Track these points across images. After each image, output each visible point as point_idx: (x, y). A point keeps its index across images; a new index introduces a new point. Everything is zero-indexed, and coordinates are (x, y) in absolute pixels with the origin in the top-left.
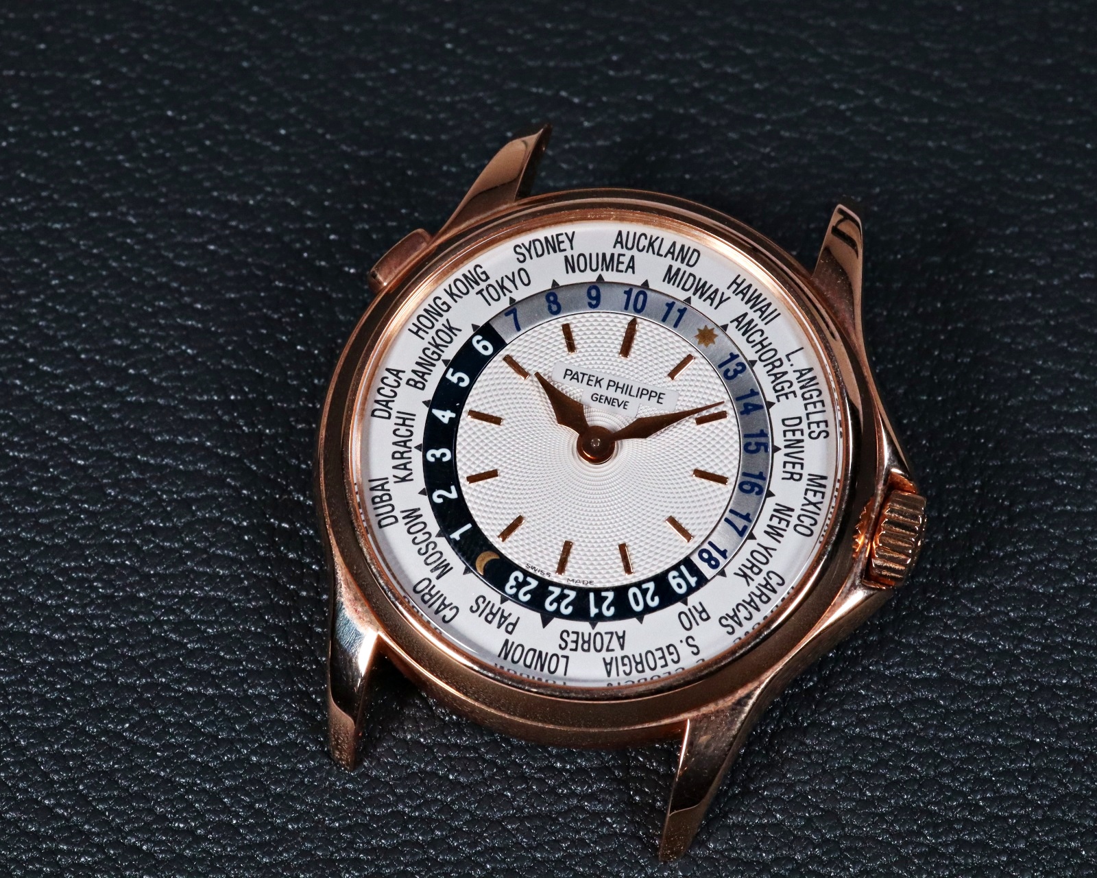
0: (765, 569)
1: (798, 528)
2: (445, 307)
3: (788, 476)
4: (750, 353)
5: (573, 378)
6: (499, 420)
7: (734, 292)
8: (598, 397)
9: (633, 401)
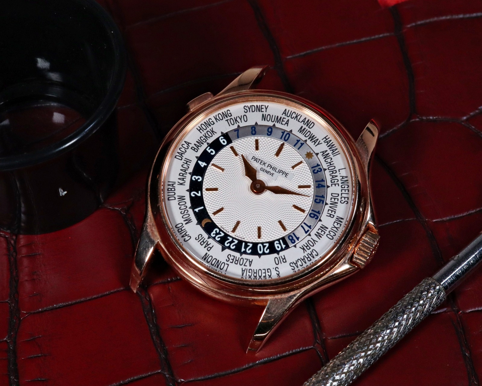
0: (312, 248)
1: (328, 236)
4: (325, 166)
5: (255, 160)
6: (223, 170)
7: (324, 142)
8: (263, 169)
9: (276, 174)
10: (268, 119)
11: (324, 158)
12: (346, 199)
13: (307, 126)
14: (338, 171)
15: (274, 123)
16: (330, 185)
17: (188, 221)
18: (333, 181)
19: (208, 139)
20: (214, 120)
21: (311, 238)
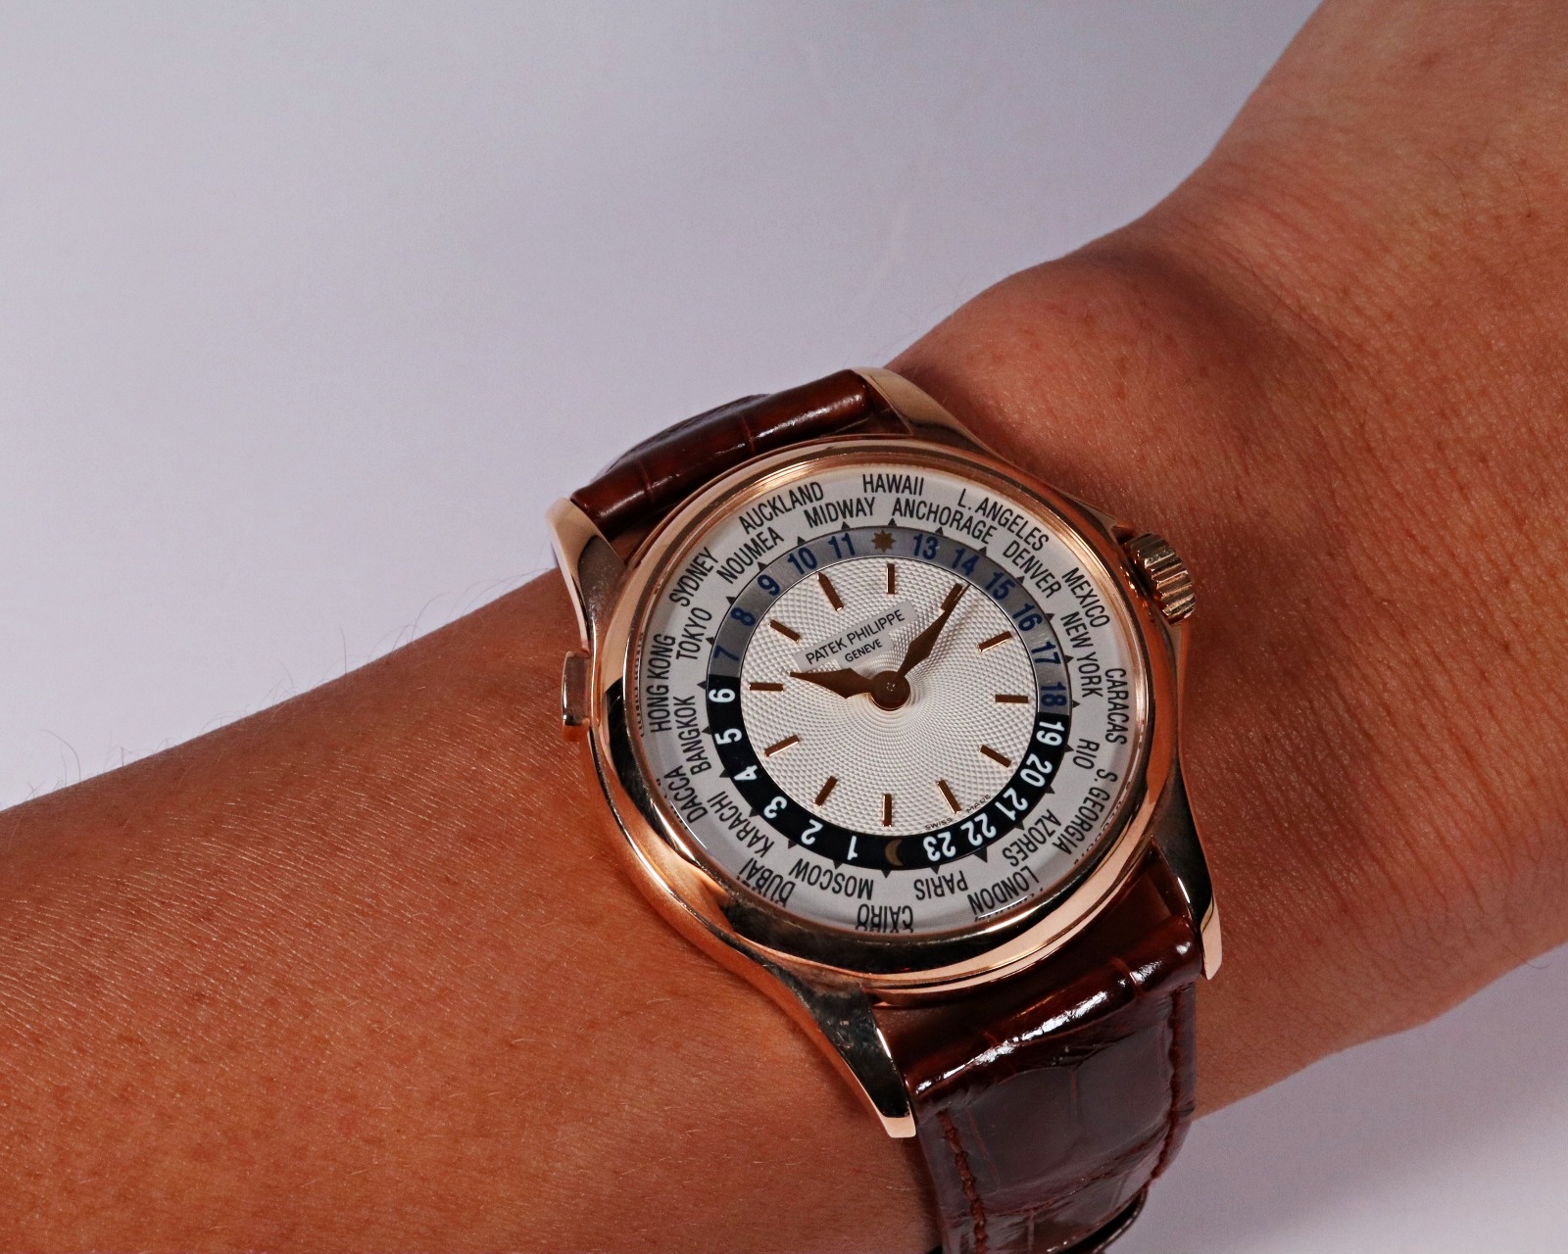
0: (1101, 673)
1: (1095, 623)
2: (663, 690)
3: (1049, 591)
4: (930, 526)
5: (818, 658)
6: (794, 739)
7: (873, 491)
8: (852, 655)
9: (881, 636)
10: (739, 569)
11: (911, 516)
12: (1037, 534)
13: (811, 501)
14: (960, 509)
15: (755, 561)
16: (983, 545)
17: (866, 888)
18: (977, 533)
19: (696, 725)
20: (657, 682)
21: (1078, 660)
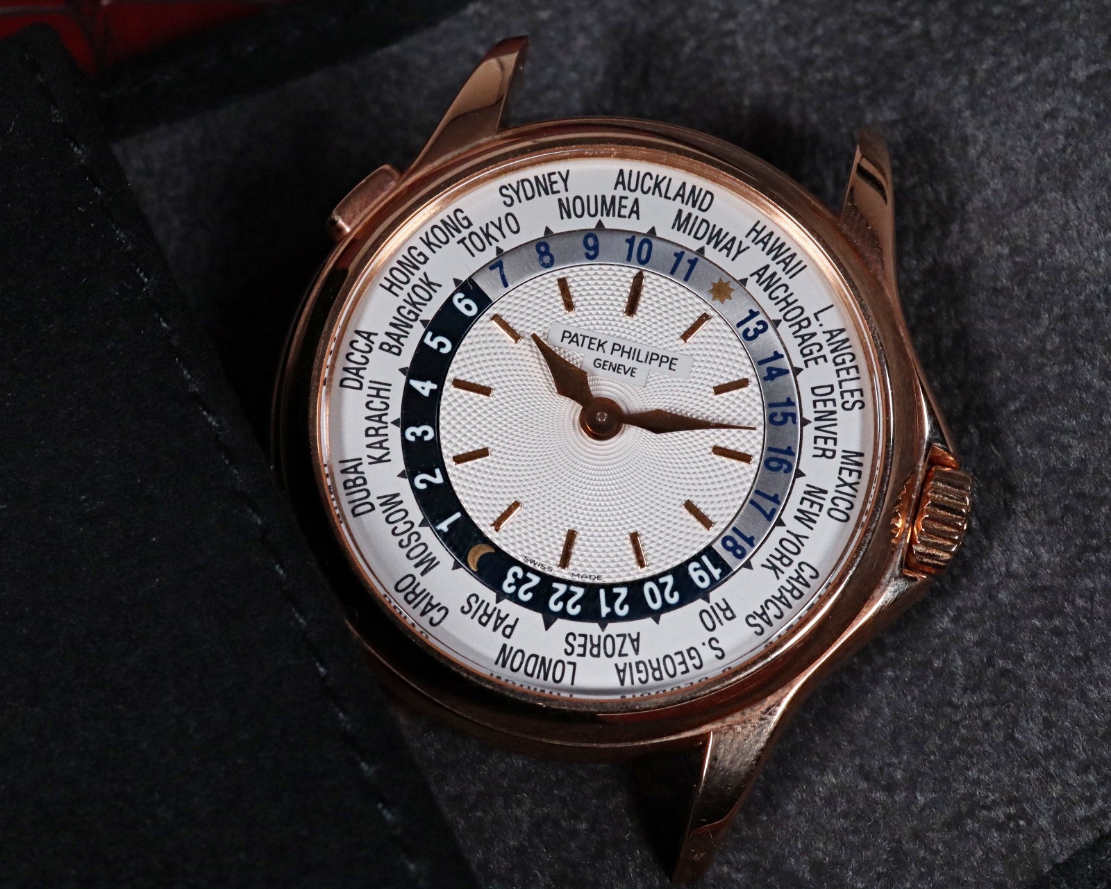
0: (797, 559)
2: (421, 259)
3: (820, 452)
4: (773, 311)
5: (572, 341)
6: (486, 391)
7: (753, 241)
8: (602, 363)
9: (641, 368)
10: (579, 212)
11: (765, 290)
12: (857, 395)
13: (694, 206)
14: (812, 319)
15: (599, 217)
16: (802, 365)
17: (429, 564)
18: (806, 351)
19: (421, 311)
20: (423, 248)
21: (788, 531)
